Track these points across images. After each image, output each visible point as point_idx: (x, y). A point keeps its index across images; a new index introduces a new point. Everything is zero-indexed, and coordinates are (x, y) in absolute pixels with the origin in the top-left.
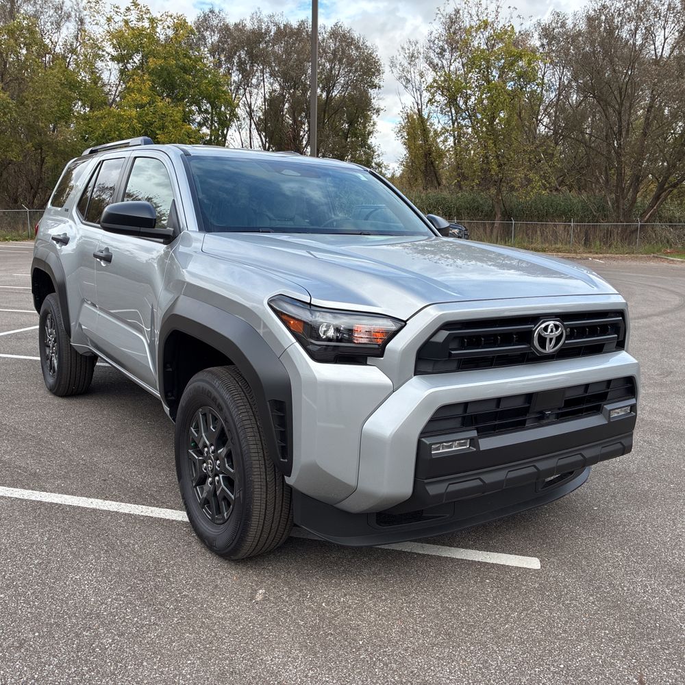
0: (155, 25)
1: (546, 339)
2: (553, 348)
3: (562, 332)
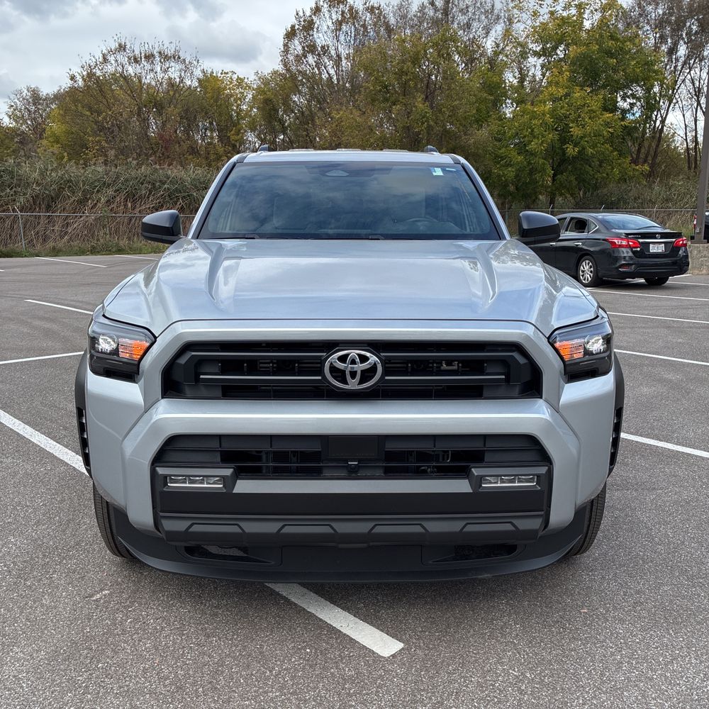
0: (582, 10)
1: (345, 371)
2: (360, 384)
3: (375, 364)
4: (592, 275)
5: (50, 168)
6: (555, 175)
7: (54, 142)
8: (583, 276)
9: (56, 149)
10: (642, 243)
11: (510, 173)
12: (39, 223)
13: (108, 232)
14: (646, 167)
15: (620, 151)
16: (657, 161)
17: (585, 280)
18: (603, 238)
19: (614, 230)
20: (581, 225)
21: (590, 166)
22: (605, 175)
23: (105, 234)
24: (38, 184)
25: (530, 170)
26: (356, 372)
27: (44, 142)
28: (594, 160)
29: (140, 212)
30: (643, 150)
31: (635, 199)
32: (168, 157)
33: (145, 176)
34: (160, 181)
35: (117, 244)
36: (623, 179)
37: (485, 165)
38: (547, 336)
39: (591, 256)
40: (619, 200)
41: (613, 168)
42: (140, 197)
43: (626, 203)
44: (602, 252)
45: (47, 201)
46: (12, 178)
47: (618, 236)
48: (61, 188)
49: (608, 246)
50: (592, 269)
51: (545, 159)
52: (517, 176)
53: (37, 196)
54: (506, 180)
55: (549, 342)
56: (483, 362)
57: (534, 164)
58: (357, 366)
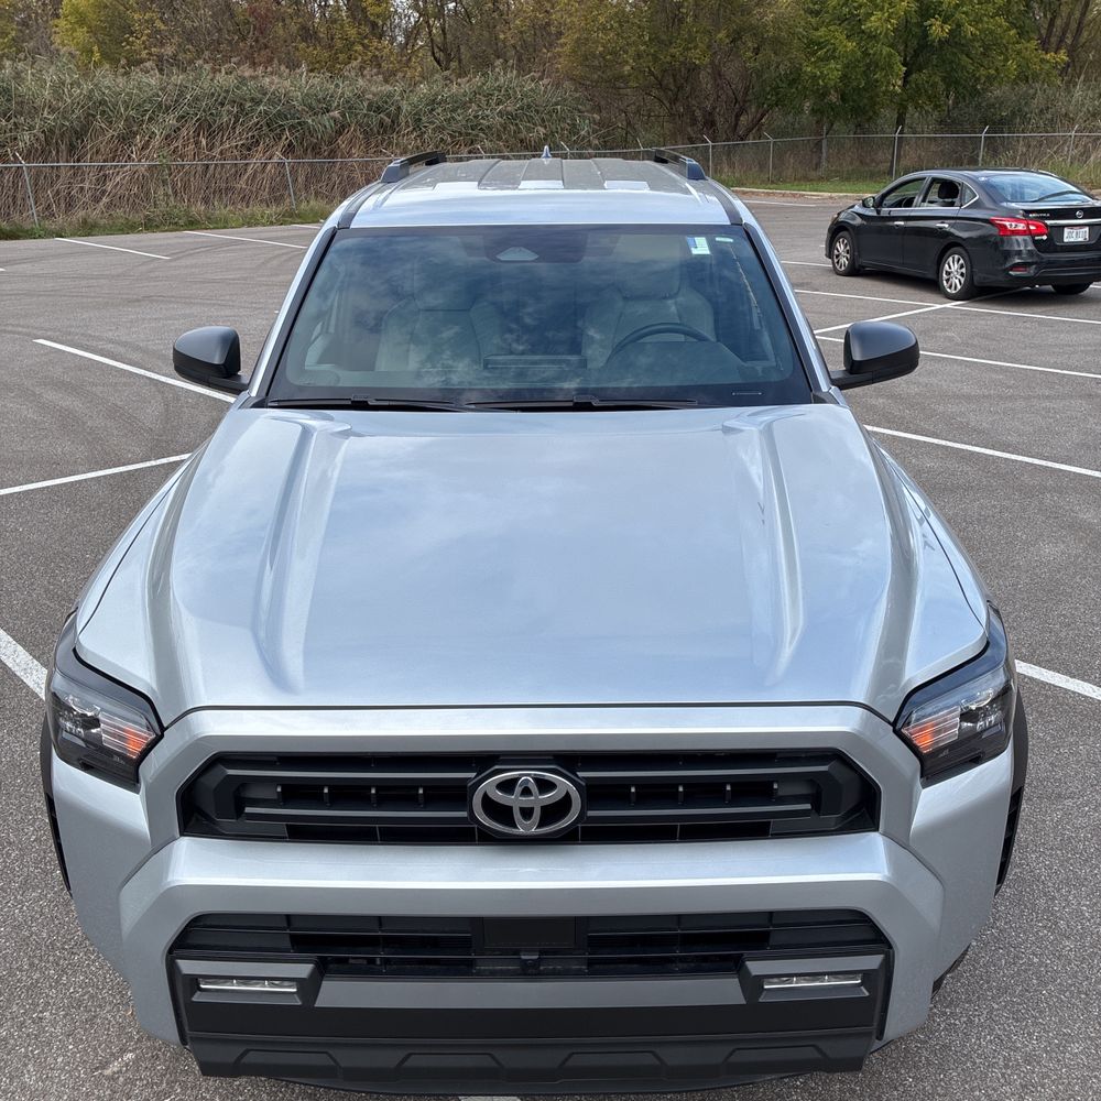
1: (511, 808)
2: (539, 826)
3: (568, 796)
4: (963, 280)
5: (68, 81)
6: (907, 74)
7: (77, 23)
8: (947, 280)
9: (81, 34)
10: (1052, 226)
11: (833, 71)
12: (58, 176)
13: (170, 192)
14: (1063, 56)
15: (1020, 27)
16: (1082, 40)
17: (950, 287)
18: (986, 217)
19: (1005, 204)
20: (949, 191)
21: (967, 56)
22: (992, 72)
23: (166, 195)
24: (52, 110)
25: (868, 66)
26: (532, 809)
27: (62, 23)
28: (977, 45)
29: (221, 153)
30: (1058, 22)
31: (1041, 111)
32: (266, 47)
33: (227, 91)
34: (252, 100)
35: (187, 213)
36: (1024, 77)
37: (789, 59)
38: (892, 720)
39: (964, 248)
40: (1013, 113)
41: (1006, 60)
42: (221, 128)
43: (1024, 118)
44: (983, 240)
45: (70, 139)
46: (8, 100)
47: (1012, 215)
48: (89, 114)
49: (995, 231)
50: (964, 270)
51: (891, 46)
52: (844, 77)
53: (51, 131)
54: (825, 86)
55: (895, 731)
56: (772, 783)
57: (874, 55)
58: (533, 798)
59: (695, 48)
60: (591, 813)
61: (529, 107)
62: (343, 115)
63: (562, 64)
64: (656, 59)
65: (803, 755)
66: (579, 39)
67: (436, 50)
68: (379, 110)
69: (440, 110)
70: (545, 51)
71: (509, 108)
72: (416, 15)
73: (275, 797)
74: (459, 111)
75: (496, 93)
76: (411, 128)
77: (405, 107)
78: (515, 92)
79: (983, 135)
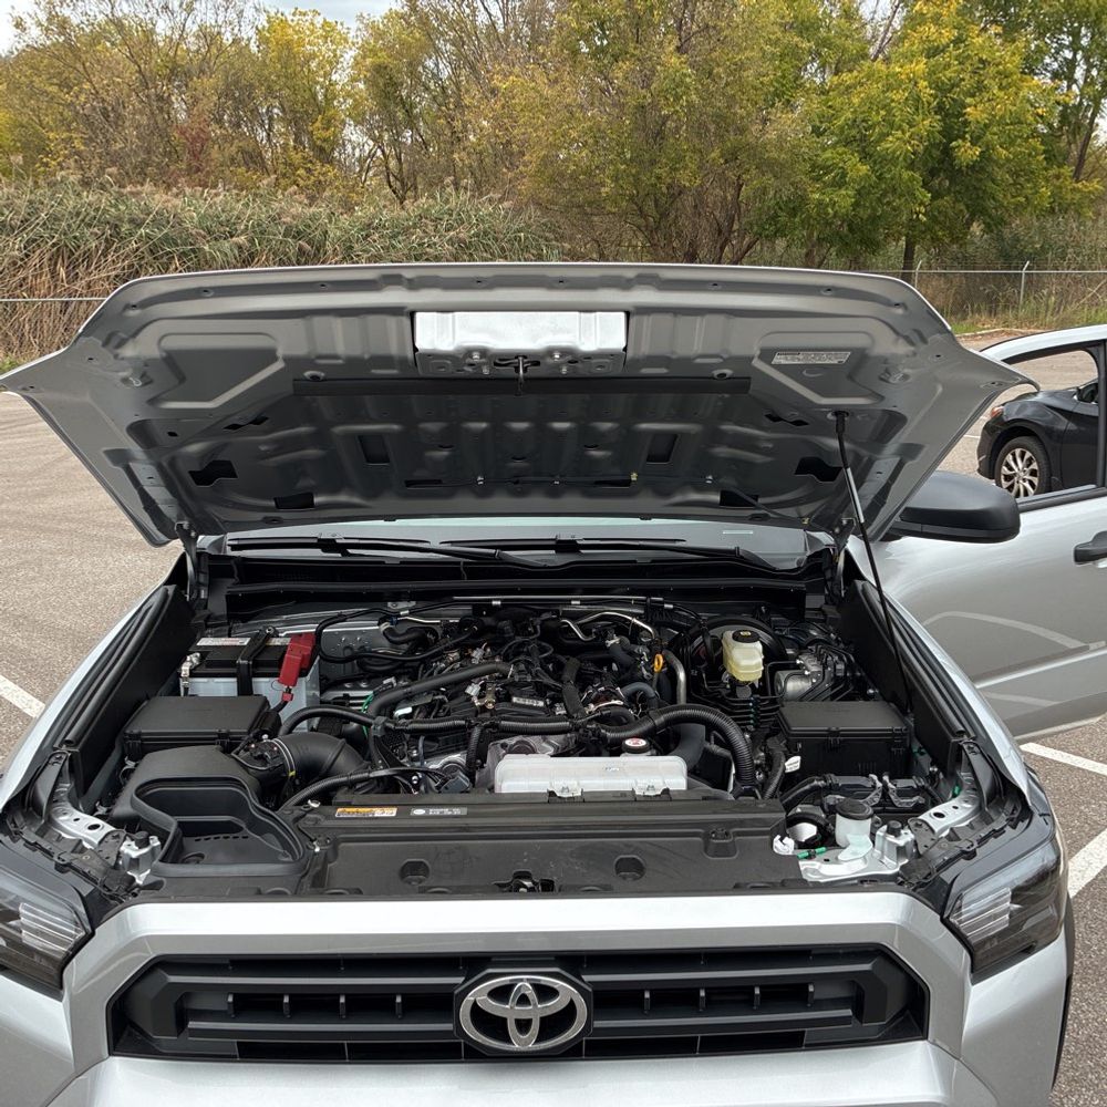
1: (505, 1020)
2: (537, 1041)
3: (572, 1005)
21: (993, 181)
25: (883, 192)
26: (530, 1021)
29: (87, 286)
32: (198, 171)
37: (793, 184)
42: (86, 255)
51: (913, 170)
52: (857, 204)
54: (836, 214)
55: (942, 920)
56: (806, 986)
57: (892, 179)
58: (531, 1007)
59: (685, 168)
60: (598, 1024)
61: (485, 233)
62: (251, 241)
63: (525, 186)
64: (637, 180)
65: (841, 951)
66: (545, 156)
67: (392, 179)
68: (298, 235)
69: (376, 236)
70: (504, 170)
71: (461, 235)
72: (371, 143)
73: (226, 1008)
74: (400, 238)
75: (446, 217)
76: (341, 256)
77: (334, 233)
78: (470, 217)
79: (1024, 271)
